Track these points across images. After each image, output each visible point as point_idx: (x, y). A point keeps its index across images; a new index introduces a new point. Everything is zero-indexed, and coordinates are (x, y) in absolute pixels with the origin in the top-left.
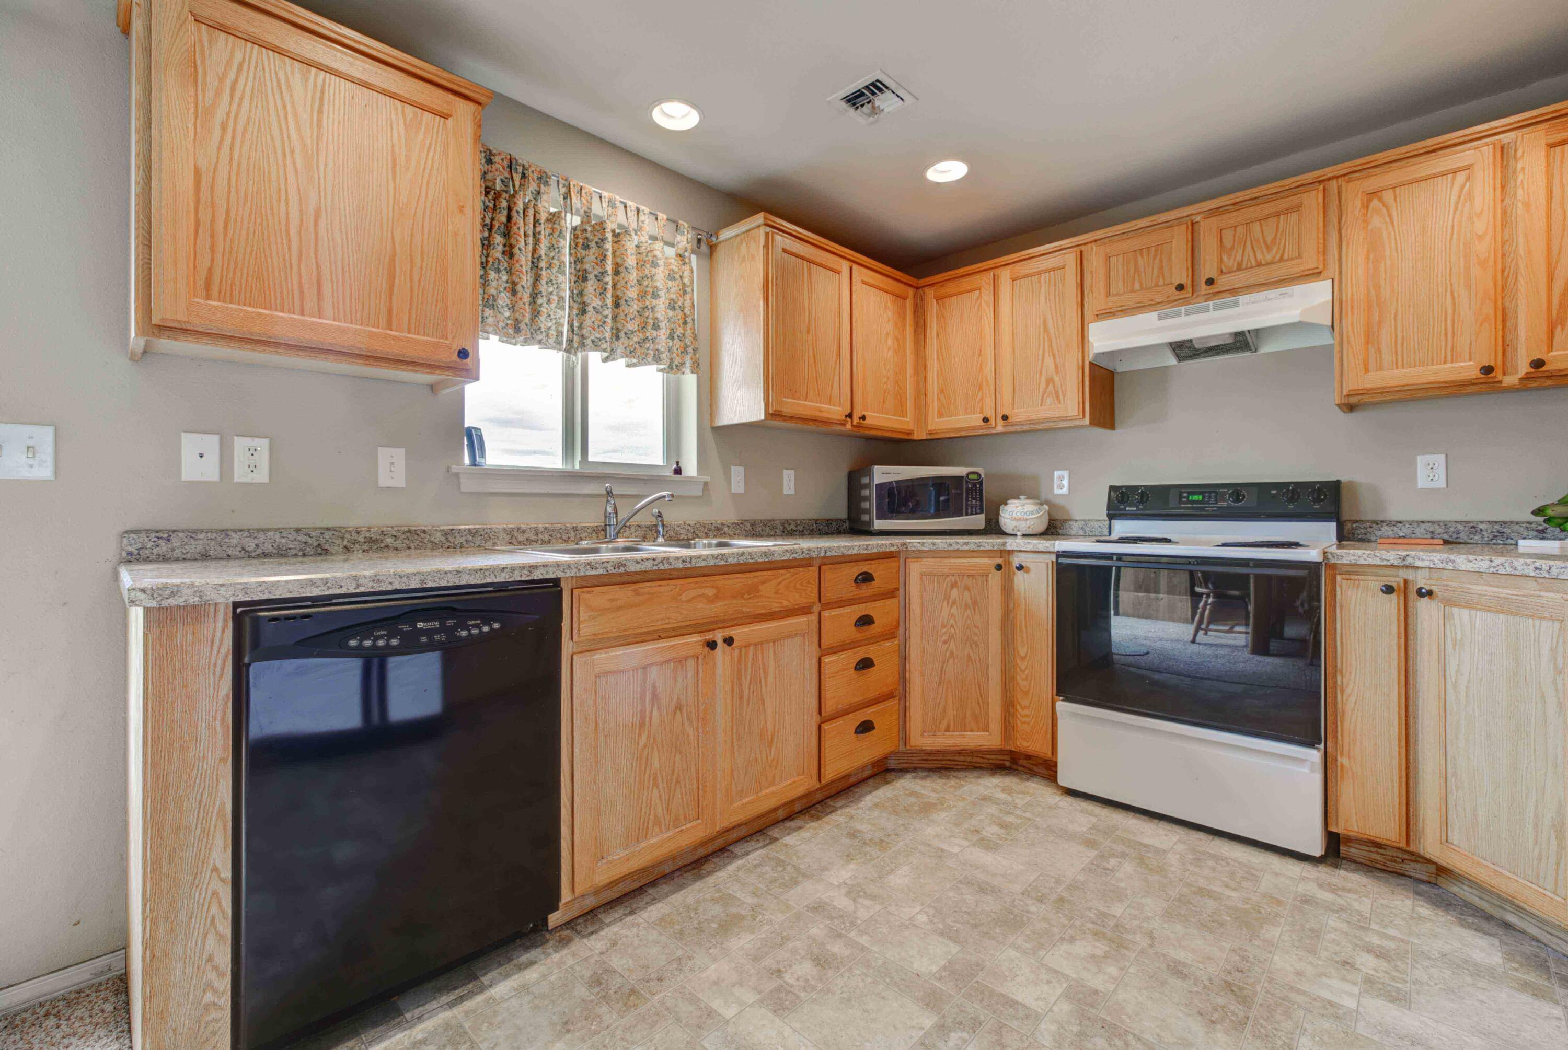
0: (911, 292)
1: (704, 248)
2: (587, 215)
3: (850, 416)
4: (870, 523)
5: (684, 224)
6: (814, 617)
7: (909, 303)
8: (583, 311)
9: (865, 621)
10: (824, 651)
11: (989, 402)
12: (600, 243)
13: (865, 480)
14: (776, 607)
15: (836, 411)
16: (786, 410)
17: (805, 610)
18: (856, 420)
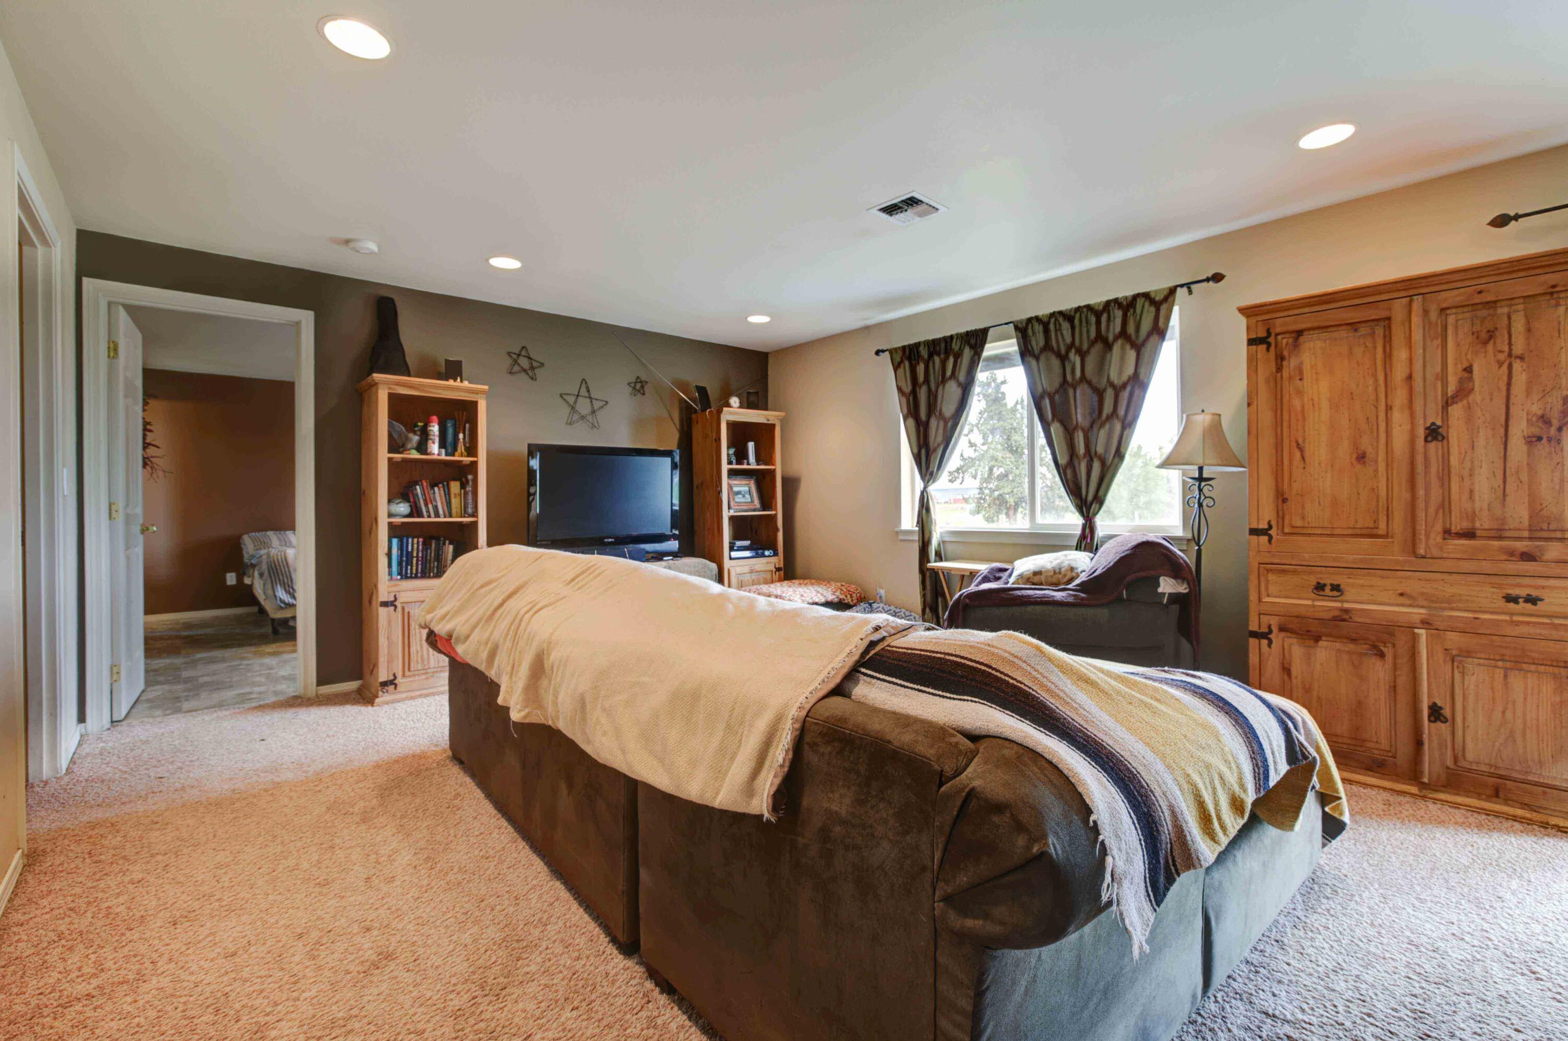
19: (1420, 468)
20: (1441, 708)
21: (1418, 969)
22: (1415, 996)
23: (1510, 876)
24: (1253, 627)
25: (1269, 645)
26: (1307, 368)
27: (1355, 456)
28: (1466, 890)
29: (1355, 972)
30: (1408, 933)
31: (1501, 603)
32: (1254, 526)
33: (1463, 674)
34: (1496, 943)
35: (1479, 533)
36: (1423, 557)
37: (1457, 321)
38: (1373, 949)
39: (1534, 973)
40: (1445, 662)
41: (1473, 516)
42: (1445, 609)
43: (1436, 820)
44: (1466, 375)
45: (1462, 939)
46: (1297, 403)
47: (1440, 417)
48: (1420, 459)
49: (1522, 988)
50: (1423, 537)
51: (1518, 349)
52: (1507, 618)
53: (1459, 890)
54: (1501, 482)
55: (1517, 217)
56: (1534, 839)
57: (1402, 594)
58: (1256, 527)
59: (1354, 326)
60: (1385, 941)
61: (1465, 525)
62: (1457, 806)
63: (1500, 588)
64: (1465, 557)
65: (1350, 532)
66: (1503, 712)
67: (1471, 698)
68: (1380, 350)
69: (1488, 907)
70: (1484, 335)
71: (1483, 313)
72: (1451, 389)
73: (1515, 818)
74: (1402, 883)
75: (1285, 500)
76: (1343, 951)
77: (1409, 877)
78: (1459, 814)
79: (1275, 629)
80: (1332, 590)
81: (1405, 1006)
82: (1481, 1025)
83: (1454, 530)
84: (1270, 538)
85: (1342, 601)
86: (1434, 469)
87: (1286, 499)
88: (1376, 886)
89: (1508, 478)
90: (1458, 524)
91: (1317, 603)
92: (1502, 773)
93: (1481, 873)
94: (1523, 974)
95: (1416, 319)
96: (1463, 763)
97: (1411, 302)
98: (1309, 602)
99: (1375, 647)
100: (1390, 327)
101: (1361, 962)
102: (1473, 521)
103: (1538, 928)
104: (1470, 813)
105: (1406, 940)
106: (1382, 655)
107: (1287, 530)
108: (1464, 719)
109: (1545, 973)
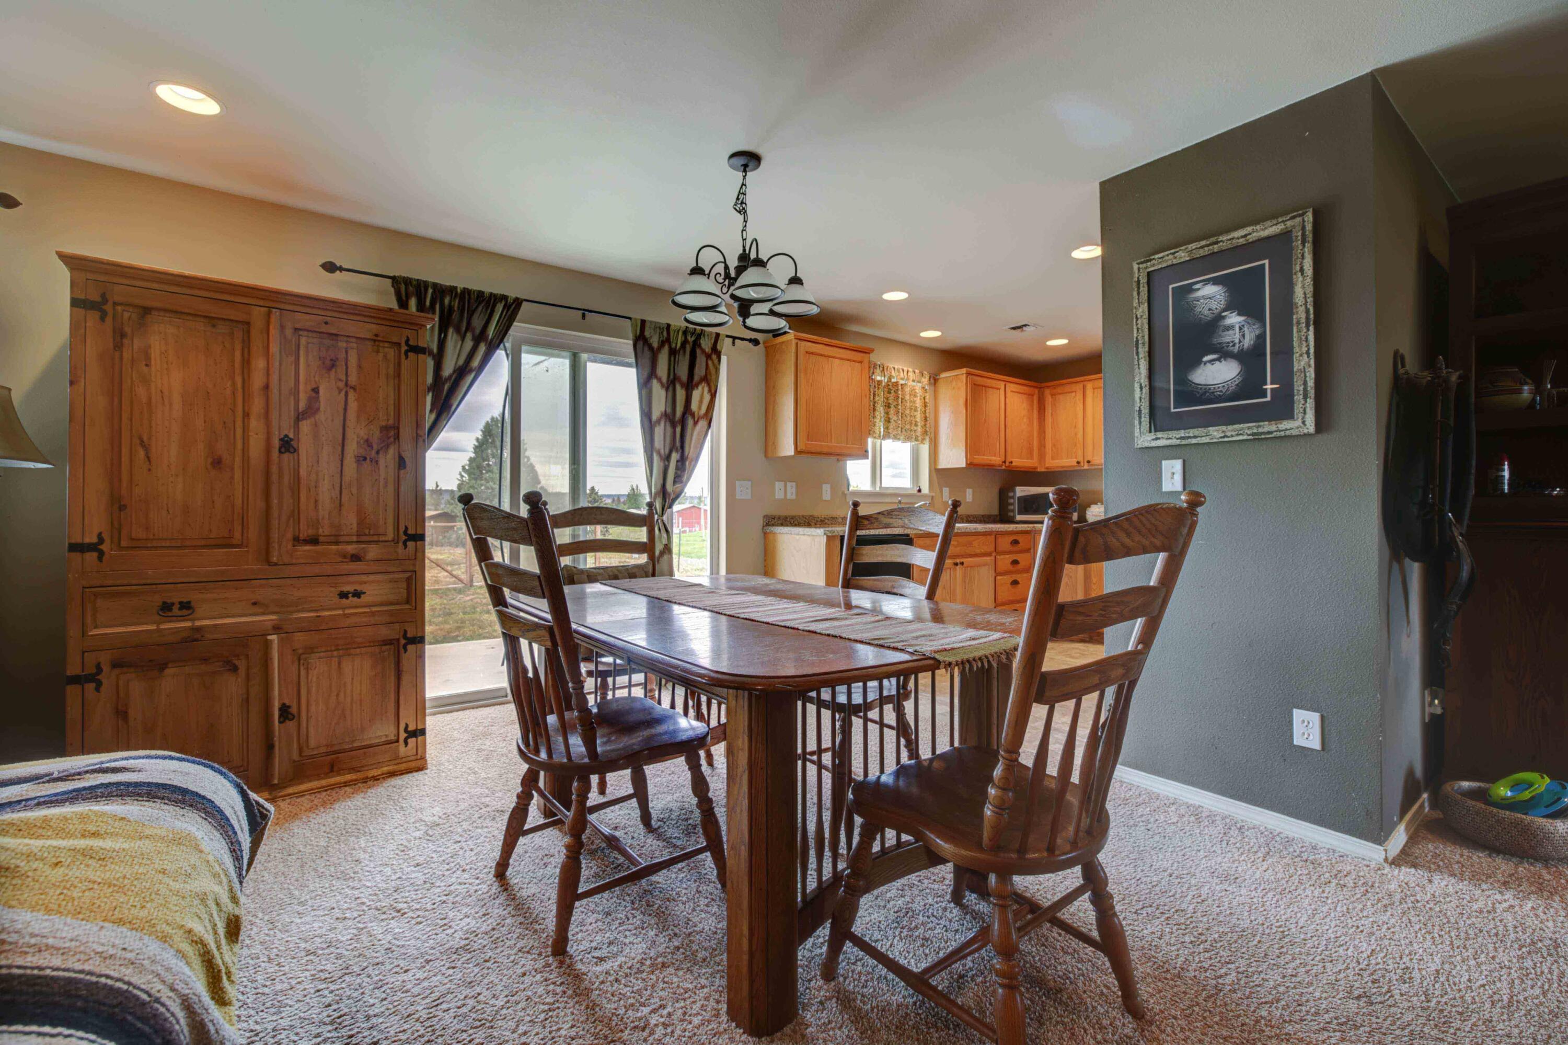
0: (1037, 391)
1: (932, 381)
2: (890, 378)
3: (1005, 462)
4: (1014, 517)
5: (925, 372)
6: (993, 558)
7: (1036, 398)
8: (889, 422)
9: (1015, 562)
10: (997, 574)
11: (1080, 453)
12: (896, 391)
13: (1011, 494)
14: (978, 551)
15: (996, 460)
16: (975, 462)
17: (989, 554)
18: (1007, 464)
19: (275, 477)
20: (289, 707)
21: (323, 975)
22: (329, 1005)
23: (357, 837)
24: (73, 669)
25: (98, 689)
26: (155, 353)
27: (210, 460)
28: (332, 869)
29: (270, 1027)
30: (303, 945)
31: (336, 599)
32: (78, 539)
33: (307, 669)
34: (368, 904)
35: (321, 539)
36: (276, 564)
37: (308, 343)
38: (279, 987)
39: (398, 911)
40: (293, 662)
41: (316, 523)
42: (292, 612)
43: (289, 816)
44: (314, 395)
45: (345, 918)
46: (141, 391)
47: (292, 431)
48: (274, 469)
49: (397, 930)
50: (276, 546)
51: (353, 380)
52: (340, 612)
53: (327, 873)
54: (338, 493)
55: (341, 269)
56: (362, 795)
57: (255, 604)
58: (79, 541)
59: (212, 321)
60: (286, 969)
61: (311, 532)
62: (301, 794)
63: (335, 587)
64: (311, 561)
65: (203, 542)
66: (338, 695)
67: (314, 690)
68: (238, 354)
69: (352, 875)
70: (328, 363)
71: (328, 342)
72: (302, 405)
73: (346, 784)
74: (282, 897)
75: (122, 508)
76: (252, 1012)
77: (286, 886)
78: (305, 801)
79: (106, 668)
80: (180, 609)
81: (325, 1024)
82: (383, 989)
83: (302, 537)
84: (101, 554)
85: (193, 620)
86: (286, 480)
87: (125, 506)
88: (260, 915)
89: (343, 490)
90: (305, 532)
91: (162, 627)
92: (336, 748)
93: (337, 846)
94: (393, 918)
95: (274, 332)
96: (307, 753)
97: (269, 314)
98: (153, 627)
99: (228, 662)
100: (249, 332)
101: (273, 1010)
102: (318, 529)
103: (388, 871)
104: (314, 796)
105: (303, 954)
106: (235, 669)
107: (124, 544)
108: (308, 711)
109: (405, 905)
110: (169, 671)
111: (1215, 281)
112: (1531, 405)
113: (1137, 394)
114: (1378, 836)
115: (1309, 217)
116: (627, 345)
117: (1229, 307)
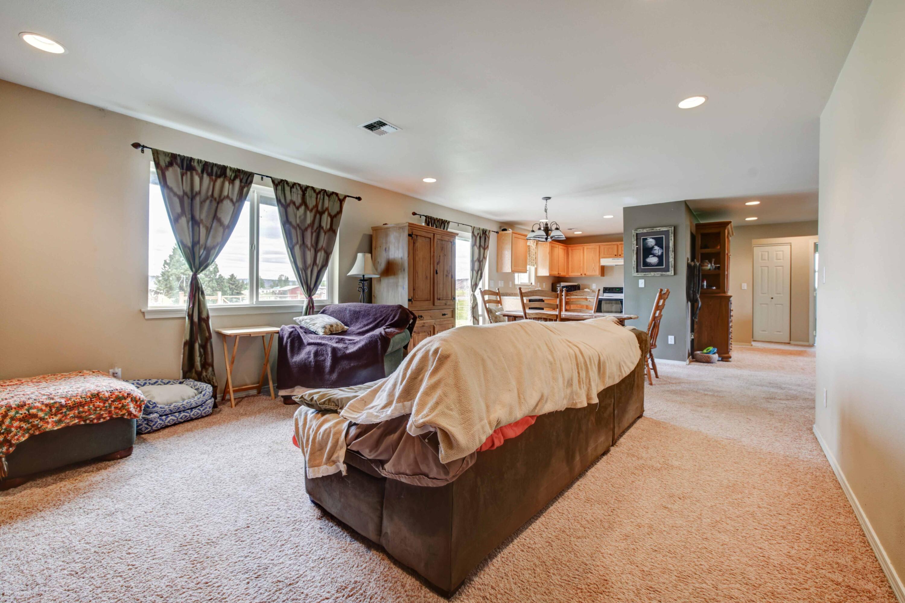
0: (566, 248)
3: (557, 274)
7: (566, 251)
11: (582, 271)
13: (559, 285)
15: (555, 273)
16: (550, 274)
19: (435, 281)
26: (418, 248)
27: (426, 277)
31: (442, 316)
35: (441, 299)
36: (435, 305)
37: (439, 243)
41: (440, 294)
42: (436, 319)
44: (440, 257)
47: (437, 268)
48: (435, 279)
51: (445, 253)
57: (431, 317)
58: (409, 298)
59: (425, 238)
63: (442, 312)
64: (439, 305)
65: (425, 299)
68: (429, 246)
70: (442, 248)
71: (442, 242)
83: (438, 298)
84: (412, 302)
85: (423, 320)
97: (434, 235)
100: (431, 241)
102: (440, 296)
110: (420, 334)
111: (653, 238)
112: (710, 269)
113: (633, 263)
114: (685, 361)
115: (673, 228)
116: (470, 235)
117: (655, 245)
